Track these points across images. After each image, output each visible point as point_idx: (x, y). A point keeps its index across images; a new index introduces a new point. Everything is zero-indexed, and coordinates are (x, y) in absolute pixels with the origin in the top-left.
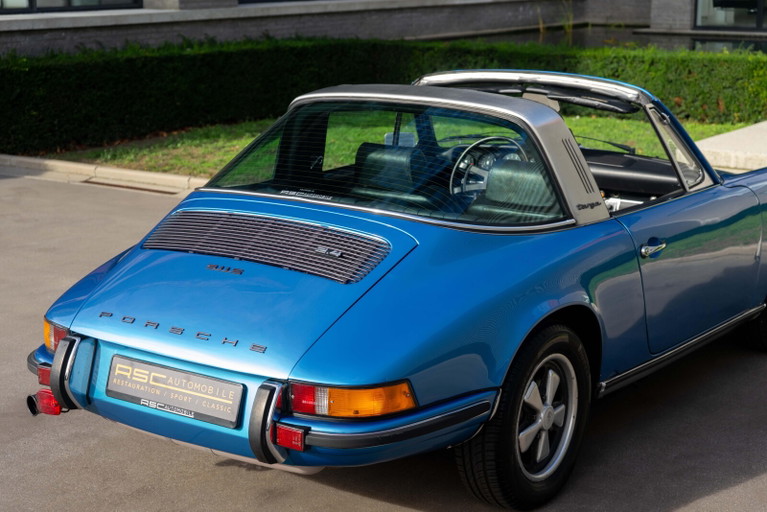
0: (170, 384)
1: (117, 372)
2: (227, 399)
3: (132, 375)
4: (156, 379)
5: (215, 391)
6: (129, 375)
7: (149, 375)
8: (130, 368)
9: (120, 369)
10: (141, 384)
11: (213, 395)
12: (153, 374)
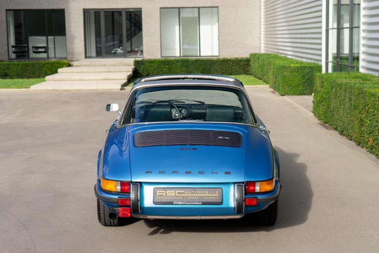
0: (187, 194)
1: (158, 194)
2: (216, 194)
3: (166, 194)
4: (178, 193)
5: (209, 192)
6: (164, 194)
7: (175, 192)
8: (165, 192)
9: (159, 193)
10: (172, 196)
11: (209, 194)
12: (177, 192)
